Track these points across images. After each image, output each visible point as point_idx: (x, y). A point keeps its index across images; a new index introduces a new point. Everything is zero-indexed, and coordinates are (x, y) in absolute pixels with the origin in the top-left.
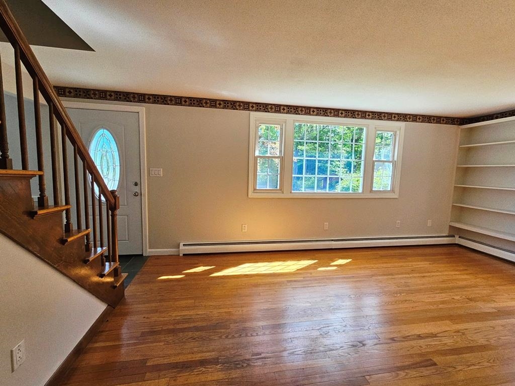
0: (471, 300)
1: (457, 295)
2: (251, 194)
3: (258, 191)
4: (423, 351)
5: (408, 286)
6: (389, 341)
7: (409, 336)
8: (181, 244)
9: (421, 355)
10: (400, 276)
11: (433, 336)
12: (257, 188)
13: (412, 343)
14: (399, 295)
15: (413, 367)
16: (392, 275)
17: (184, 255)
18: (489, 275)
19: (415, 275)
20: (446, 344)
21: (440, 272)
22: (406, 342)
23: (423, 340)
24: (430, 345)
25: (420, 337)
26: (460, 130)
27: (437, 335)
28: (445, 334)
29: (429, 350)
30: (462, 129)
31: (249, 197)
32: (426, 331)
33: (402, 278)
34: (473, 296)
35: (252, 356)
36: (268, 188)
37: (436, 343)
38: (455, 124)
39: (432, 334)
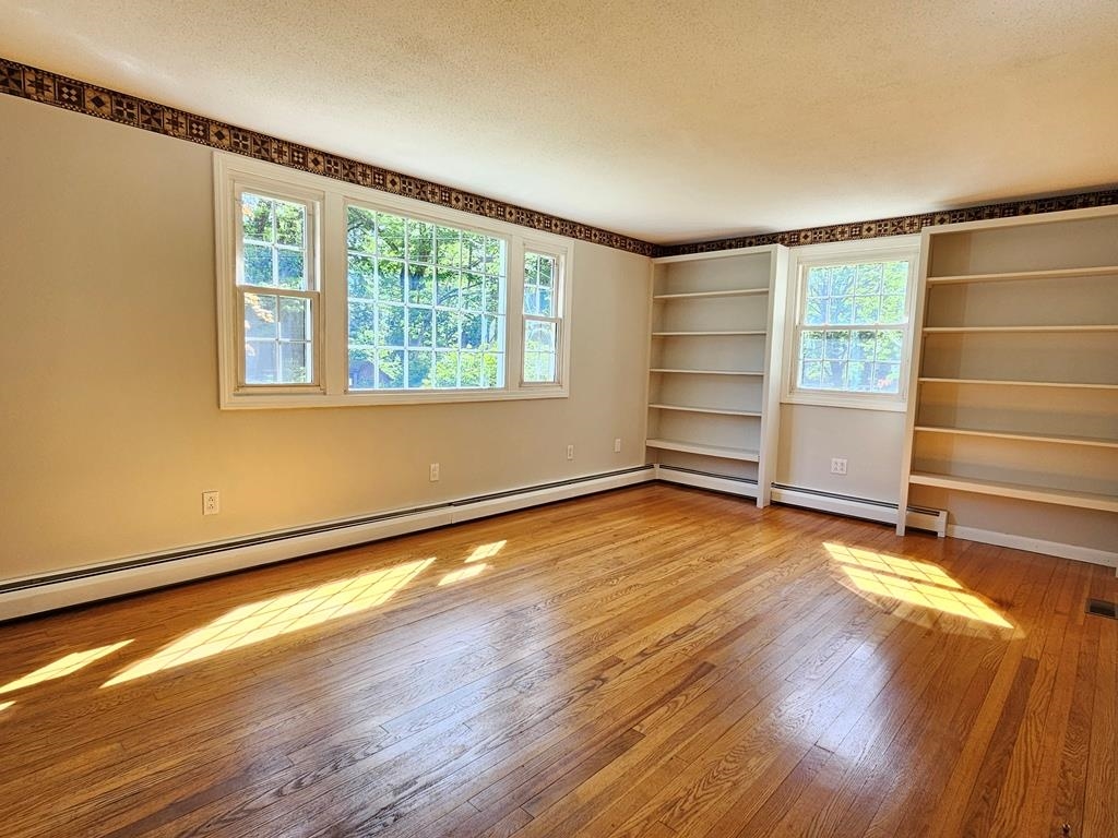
0: (711, 560)
1: (691, 559)
2: (228, 400)
3: (249, 390)
4: (691, 655)
5: (622, 563)
6: (639, 659)
7: (661, 641)
9: (691, 661)
10: (602, 549)
11: (692, 628)
12: (248, 382)
13: (671, 649)
14: (615, 581)
15: (689, 682)
16: (587, 550)
18: (714, 521)
19: (624, 543)
20: (712, 633)
21: (655, 529)
22: (662, 651)
23: (682, 640)
24: (695, 643)
25: (676, 636)
26: (652, 266)
27: (697, 625)
28: (706, 619)
29: (696, 651)
30: (656, 265)
31: (222, 408)
32: (680, 625)
33: (606, 552)
34: (711, 555)
35: (395, 795)
36: (280, 381)
37: (700, 637)
38: (645, 254)
39: (689, 626)
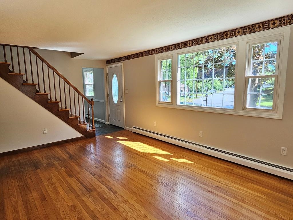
2: (157, 104)
8: (133, 127)
17: (133, 132)
